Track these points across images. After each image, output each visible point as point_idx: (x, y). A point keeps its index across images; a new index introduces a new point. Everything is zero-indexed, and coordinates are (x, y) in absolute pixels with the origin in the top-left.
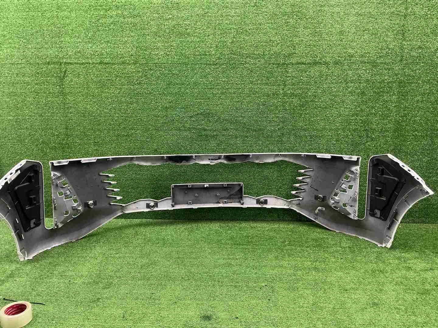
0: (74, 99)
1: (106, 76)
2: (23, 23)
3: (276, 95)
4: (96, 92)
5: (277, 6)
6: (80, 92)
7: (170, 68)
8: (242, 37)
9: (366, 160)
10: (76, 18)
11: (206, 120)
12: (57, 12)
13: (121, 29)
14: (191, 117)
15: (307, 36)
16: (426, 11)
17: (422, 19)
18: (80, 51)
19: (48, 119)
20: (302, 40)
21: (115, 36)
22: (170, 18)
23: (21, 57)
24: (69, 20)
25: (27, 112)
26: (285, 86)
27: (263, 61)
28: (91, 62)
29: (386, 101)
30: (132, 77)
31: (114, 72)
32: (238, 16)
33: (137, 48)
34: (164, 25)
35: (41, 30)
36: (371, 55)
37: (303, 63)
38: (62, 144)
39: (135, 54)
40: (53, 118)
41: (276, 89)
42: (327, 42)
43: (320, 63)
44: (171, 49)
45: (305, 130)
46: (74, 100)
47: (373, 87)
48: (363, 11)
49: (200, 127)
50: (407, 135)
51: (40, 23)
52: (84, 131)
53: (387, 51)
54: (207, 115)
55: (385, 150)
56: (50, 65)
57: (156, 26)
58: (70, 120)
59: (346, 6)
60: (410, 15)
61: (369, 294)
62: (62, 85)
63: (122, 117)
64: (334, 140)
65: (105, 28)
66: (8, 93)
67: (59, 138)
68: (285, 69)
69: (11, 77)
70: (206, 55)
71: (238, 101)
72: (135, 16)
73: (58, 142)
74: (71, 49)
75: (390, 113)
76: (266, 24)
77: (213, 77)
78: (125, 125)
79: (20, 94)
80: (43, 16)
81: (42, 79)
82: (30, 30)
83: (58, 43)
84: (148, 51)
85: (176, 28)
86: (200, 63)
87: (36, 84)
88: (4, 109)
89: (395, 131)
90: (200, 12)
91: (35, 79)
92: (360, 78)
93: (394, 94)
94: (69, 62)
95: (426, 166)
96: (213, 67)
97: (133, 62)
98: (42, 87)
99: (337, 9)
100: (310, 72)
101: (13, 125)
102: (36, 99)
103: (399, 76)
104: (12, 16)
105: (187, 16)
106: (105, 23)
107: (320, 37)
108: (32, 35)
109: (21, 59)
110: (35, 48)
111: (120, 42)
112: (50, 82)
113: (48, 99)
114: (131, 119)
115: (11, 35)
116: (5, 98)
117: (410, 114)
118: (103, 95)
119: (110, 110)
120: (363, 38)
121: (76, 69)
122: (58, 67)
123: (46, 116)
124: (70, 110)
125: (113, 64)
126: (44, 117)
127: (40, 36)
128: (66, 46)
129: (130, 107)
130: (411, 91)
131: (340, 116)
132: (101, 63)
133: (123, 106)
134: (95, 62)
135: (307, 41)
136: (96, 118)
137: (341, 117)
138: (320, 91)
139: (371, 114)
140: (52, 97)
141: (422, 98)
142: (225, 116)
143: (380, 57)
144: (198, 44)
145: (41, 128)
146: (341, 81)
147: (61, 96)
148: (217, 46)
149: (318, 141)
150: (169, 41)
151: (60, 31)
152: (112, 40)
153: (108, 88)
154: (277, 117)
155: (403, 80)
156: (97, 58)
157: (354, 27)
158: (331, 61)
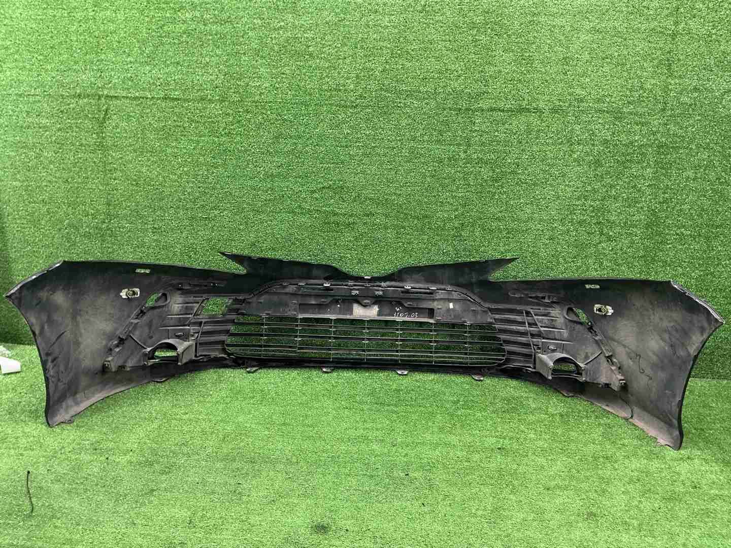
0: (121, 156)
1: (174, 120)
2: (38, 27)
3: (454, 160)
4: (157, 146)
5: (460, 13)
6: (131, 145)
7: (280, 111)
8: (401, 62)
9: (597, 271)
10: (126, 22)
11: (337, 197)
12: (94, 11)
13: (198, 43)
14: (313, 192)
15: (508, 64)
16: (710, 28)
17: (701, 42)
18: (132, 77)
19: (79, 187)
20: (500, 72)
21: (190, 55)
22: (281, 27)
23: (34, 84)
24: (114, 25)
25: (44, 174)
26: (469, 146)
28: (149, 96)
29: (635, 177)
30: (217, 123)
31: (187, 114)
32: (395, 27)
33: (225, 75)
34: (271, 38)
35: (68, 40)
36: (613, 100)
38: (101, 229)
39: (221, 85)
40: (86, 187)
41: (454, 151)
42: (540, 75)
43: (528, 110)
44: (282, 78)
45: (499, 219)
46: (121, 158)
47: (614, 152)
48: (604, 26)
49: (327, 209)
50: (668, 233)
51: (67, 28)
52: (136, 209)
53: (641, 94)
54: (339, 190)
55: (629, 256)
56: (82, 99)
57: (258, 39)
58: (113, 191)
59: (576, 16)
60: (682, 34)
61: (585, 497)
62: (102, 133)
63: (199, 188)
65: (173, 40)
66: (12, 143)
67: (96, 219)
68: (470, 117)
69: (18, 117)
70: (340, 90)
71: (391, 168)
72: (223, 22)
73: (94, 225)
74: (117, 73)
75: (641, 197)
76: (440, 43)
77: (350, 127)
78: (204, 201)
79: (33, 144)
80: (70, 16)
81: (68, 123)
82: (49, 40)
83: (95, 63)
84: (244, 81)
85: (290, 43)
86: (330, 104)
87: (59, 130)
88: (6, 168)
89: (648, 226)
90: (332, 18)
91: (57, 121)
92: (593, 137)
93: (649, 165)
94: (114, 95)
95: (696, 285)
96: (350, 110)
97: (217, 98)
98: (69, 134)
99: (558, 21)
100: (511, 124)
101: (21, 196)
102: (58, 154)
103: (659, 135)
104: (19, 15)
105: (309, 24)
106: (174, 32)
107: (530, 67)
108: (51, 47)
109: (35, 87)
110: (58, 71)
111: (198, 64)
112: (82, 127)
113: (78, 155)
114: (213, 193)
115: (17, 47)
116: (8, 151)
117: (673, 200)
118: (169, 151)
119: (180, 176)
120: (602, 71)
121: (124, 108)
122: (96, 102)
124: (114, 174)
125: (186, 100)
126: (71, 185)
127: (65, 50)
128: (108, 69)
129: (213, 173)
130: (678, 161)
131: (558, 198)
132: (165, 98)
133: (201, 170)
134: (155, 96)
135: (508, 73)
136: (157, 189)
137: (559, 201)
138: (527, 157)
139: (610, 197)
140: (84, 151)
141: (696, 173)
142: (368, 192)
143: (629, 102)
144: (327, 71)
145: (66, 201)
146: (562, 141)
147: (99, 150)
148: (357, 77)
149: (520, 239)
150: (279, 66)
151: (98, 42)
152: (184, 60)
153: (176, 140)
154: (454, 197)
155: (665, 143)
156: (159, 90)
157: (587, 52)
158: (547, 108)
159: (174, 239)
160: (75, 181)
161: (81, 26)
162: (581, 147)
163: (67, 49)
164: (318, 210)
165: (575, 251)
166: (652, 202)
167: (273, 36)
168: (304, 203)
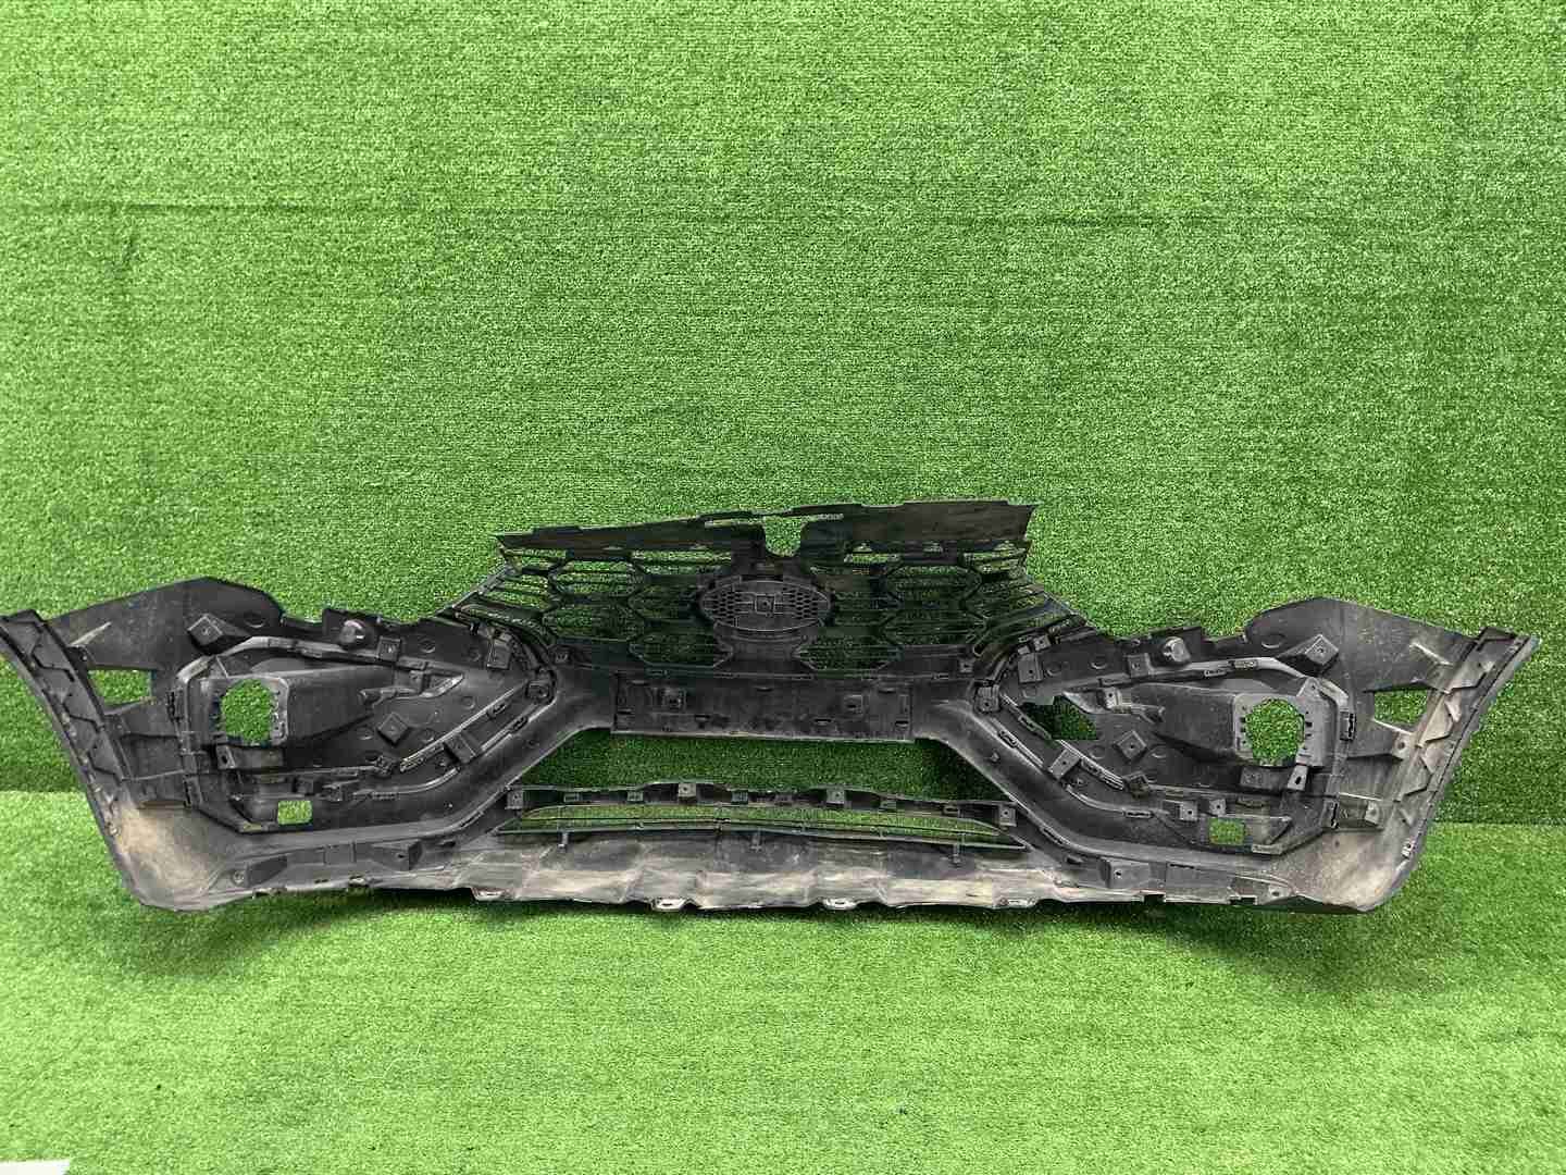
0: (170, 347)
1: (293, 260)
3: (959, 341)
4: (254, 321)
6: (193, 322)
7: (545, 232)
8: (829, 111)
9: (1294, 589)
10: (169, 29)
11: (688, 432)
13: (345, 75)
14: (631, 421)
15: (1084, 111)
16: (1556, 19)
17: (1535, 51)
18: (188, 160)
19: (74, 423)
20: (1065, 130)
21: (325, 103)
22: (541, 33)
24: (141, 36)
26: (994, 306)
27: (908, 209)
28: (231, 204)
29: (1381, 371)
30: (395, 265)
31: (323, 245)
32: (814, 28)
33: (411, 150)
34: (518, 58)
35: (30, 73)
36: (1329, 192)
37: (1063, 220)
38: (131, 519)
39: (403, 173)
40: (91, 422)
41: (958, 320)
42: (1159, 137)
43: (1132, 221)
44: (549, 154)
45: (1065, 475)
46: (172, 352)
47: (1331, 314)
49: (665, 461)
50: (1455, 499)
51: (25, 45)
52: (212, 471)
53: (1393, 178)
54: (691, 415)
55: (1367, 553)
56: (72, 214)
57: (487, 62)
58: (156, 429)
60: (1490, 35)
62: (124, 294)
63: (359, 417)
64: (1177, 514)
65: (284, 67)
67: (120, 496)
68: (994, 239)
70: (687, 181)
71: (812, 363)
72: (401, 24)
73: (113, 510)
74: (152, 150)
75: (1393, 418)
76: (921, 63)
77: (713, 268)
78: (372, 449)
80: (32, 16)
81: (42, 271)
83: (98, 127)
84: (456, 163)
85: (565, 70)
86: (663, 214)
87: (23, 288)
89: (1408, 484)
91: (16, 268)
92: (1282, 281)
93: (1412, 344)
94: (147, 202)
96: (712, 228)
97: (395, 203)
98: (44, 299)
100: (1091, 253)
102: (22, 346)
103: (1435, 274)
105: (608, 25)
106: (285, 50)
107: (1135, 118)
110: (10, 148)
111: (345, 124)
112: (76, 281)
113: (69, 347)
114: (392, 429)
117: (1467, 422)
118: (284, 332)
119: (313, 392)
120: (1303, 124)
121: (174, 232)
122: (105, 222)
123: (67, 412)
124: (157, 391)
125: (319, 211)
126: (56, 418)
127: (25, 98)
128: (130, 142)
130: (1479, 333)
131: (1202, 425)
132: (270, 208)
133: (362, 374)
134: (247, 203)
135: (1082, 134)
136: (259, 422)
137: (1204, 430)
138: (1130, 329)
139: (1322, 419)
140: (83, 338)
141: (1520, 360)
142: (760, 420)
143: (1366, 198)
144: (656, 136)
145: (46, 457)
146: (1211, 292)
147: (119, 334)
148: (728, 149)
149: (1115, 520)
150: (539, 124)
151: (104, 78)
152: (313, 116)
153: (301, 306)
154: (960, 427)
155: (1450, 291)
156: (255, 188)
157: (1267, 82)
158: (1175, 214)
159: (305, 540)
160: (66, 407)
161: (59, 38)
162: (1255, 305)
163: (29, 94)
164: (643, 464)
165: (1243, 546)
166: (1418, 429)
167: (522, 54)
168: (609, 449)
